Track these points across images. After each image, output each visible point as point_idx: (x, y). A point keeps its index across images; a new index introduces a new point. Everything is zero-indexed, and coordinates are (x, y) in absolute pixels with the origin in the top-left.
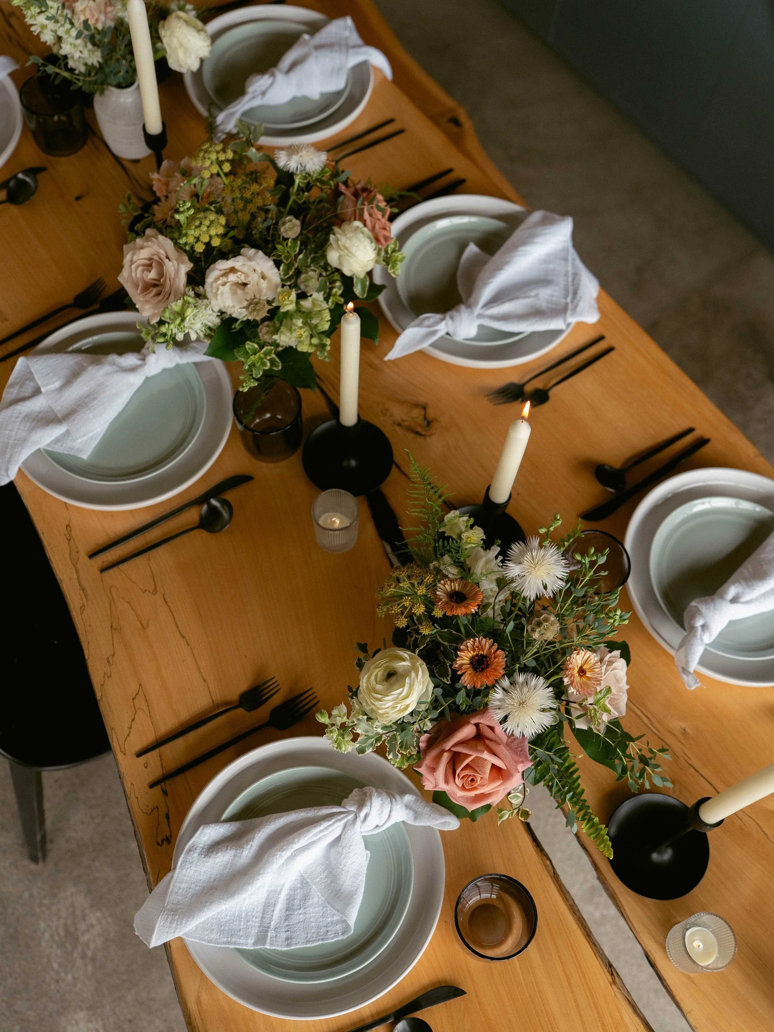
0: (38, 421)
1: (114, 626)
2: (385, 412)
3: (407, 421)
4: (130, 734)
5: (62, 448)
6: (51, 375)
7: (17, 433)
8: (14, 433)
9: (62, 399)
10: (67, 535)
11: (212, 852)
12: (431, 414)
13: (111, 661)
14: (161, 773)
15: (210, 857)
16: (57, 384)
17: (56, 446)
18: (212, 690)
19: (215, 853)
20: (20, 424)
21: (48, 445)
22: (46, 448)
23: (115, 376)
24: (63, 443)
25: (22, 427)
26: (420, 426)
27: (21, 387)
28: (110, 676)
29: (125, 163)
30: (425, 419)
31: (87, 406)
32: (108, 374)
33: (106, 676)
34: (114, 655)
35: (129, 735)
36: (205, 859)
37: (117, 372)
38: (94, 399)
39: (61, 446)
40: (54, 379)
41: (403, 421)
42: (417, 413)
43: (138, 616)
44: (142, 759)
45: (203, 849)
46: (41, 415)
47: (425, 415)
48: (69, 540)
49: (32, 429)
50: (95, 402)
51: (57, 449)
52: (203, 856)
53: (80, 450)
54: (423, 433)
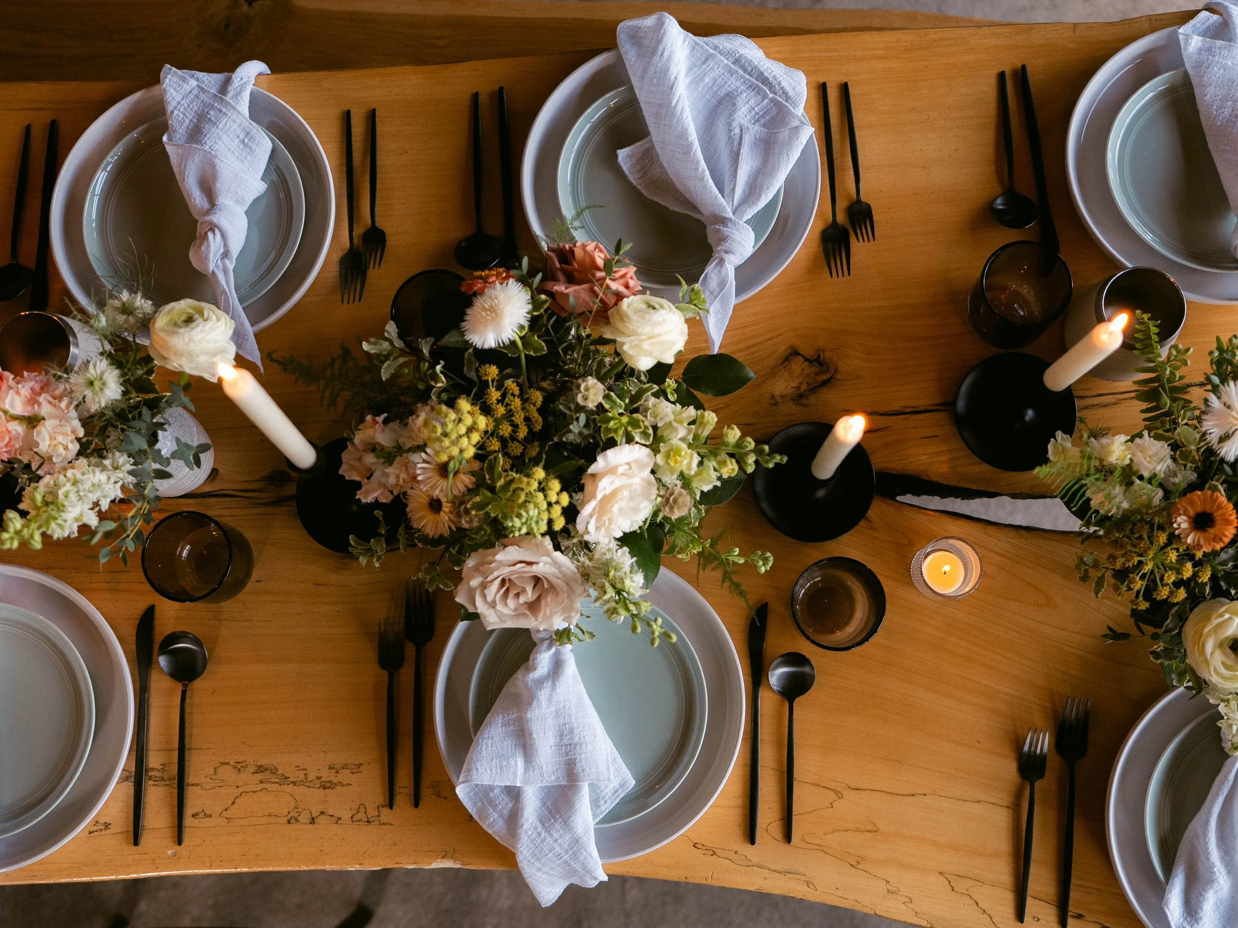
0: (558, 812)
1: (854, 863)
2: (774, 402)
3: (801, 384)
4: (991, 915)
5: (609, 802)
6: (504, 763)
7: (560, 845)
8: (557, 848)
9: (545, 767)
10: (706, 852)
11: (1196, 913)
12: (809, 352)
13: (895, 889)
14: (1054, 907)
15: (1201, 919)
16: (520, 762)
17: (603, 808)
18: (994, 801)
19: (1200, 911)
20: (551, 835)
21: (595, 816)
22: (597, 820)
23: (558, 691)
24: (604, 797)
25: (556, 836)
26: (817, 374)
27: (495, 807)
28: (910, 899)
29: (207, 489)
30: (810, 361)
31: (576, 745)
32: (550, 698)
33: (909, 905)
34: (888, 882)
35: (991, 918)
36: (1200, 925)
37: (554, 686)
38: (571, 731)
39: (606, 802)
40: (512, 762)
41: (799, 388)
42: (797, 366)
43: (857, 830)
44: (1027, 918)
45: (1186, 920)
46: (549, 804)
47: (806, 359)
48: (714, 854)
49: (567, 824)
50: (576, 732)
51: (606, 807)
52: (1196, 925)
53: (622, 785)
54: (828, 376)
